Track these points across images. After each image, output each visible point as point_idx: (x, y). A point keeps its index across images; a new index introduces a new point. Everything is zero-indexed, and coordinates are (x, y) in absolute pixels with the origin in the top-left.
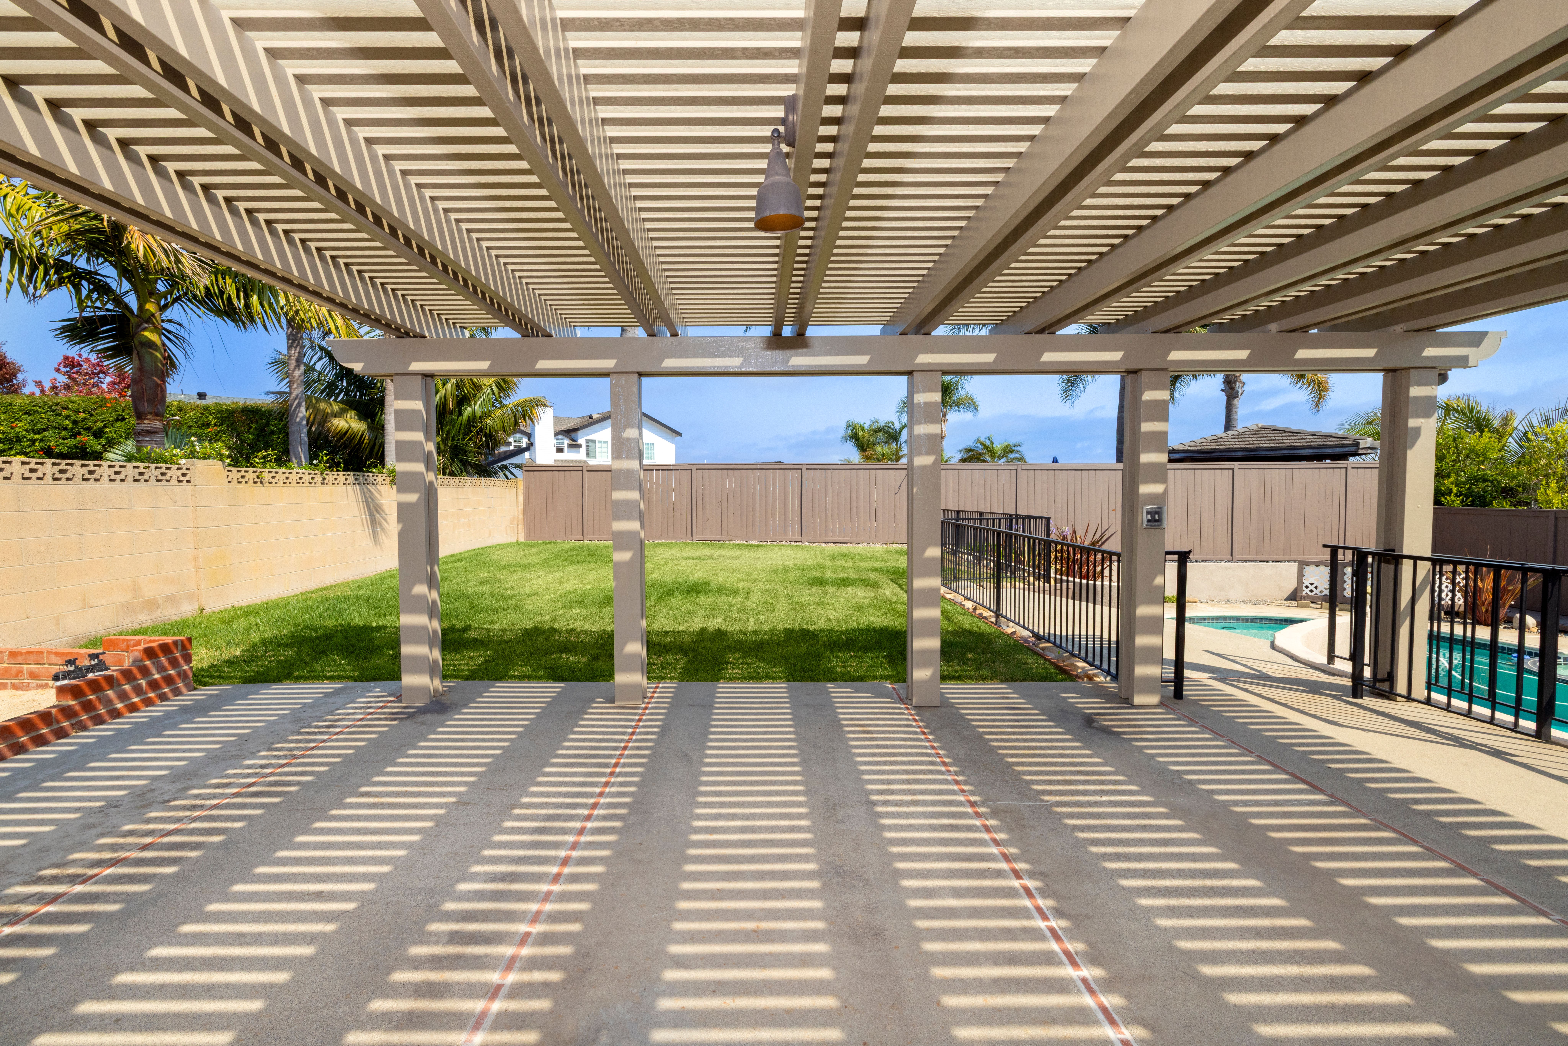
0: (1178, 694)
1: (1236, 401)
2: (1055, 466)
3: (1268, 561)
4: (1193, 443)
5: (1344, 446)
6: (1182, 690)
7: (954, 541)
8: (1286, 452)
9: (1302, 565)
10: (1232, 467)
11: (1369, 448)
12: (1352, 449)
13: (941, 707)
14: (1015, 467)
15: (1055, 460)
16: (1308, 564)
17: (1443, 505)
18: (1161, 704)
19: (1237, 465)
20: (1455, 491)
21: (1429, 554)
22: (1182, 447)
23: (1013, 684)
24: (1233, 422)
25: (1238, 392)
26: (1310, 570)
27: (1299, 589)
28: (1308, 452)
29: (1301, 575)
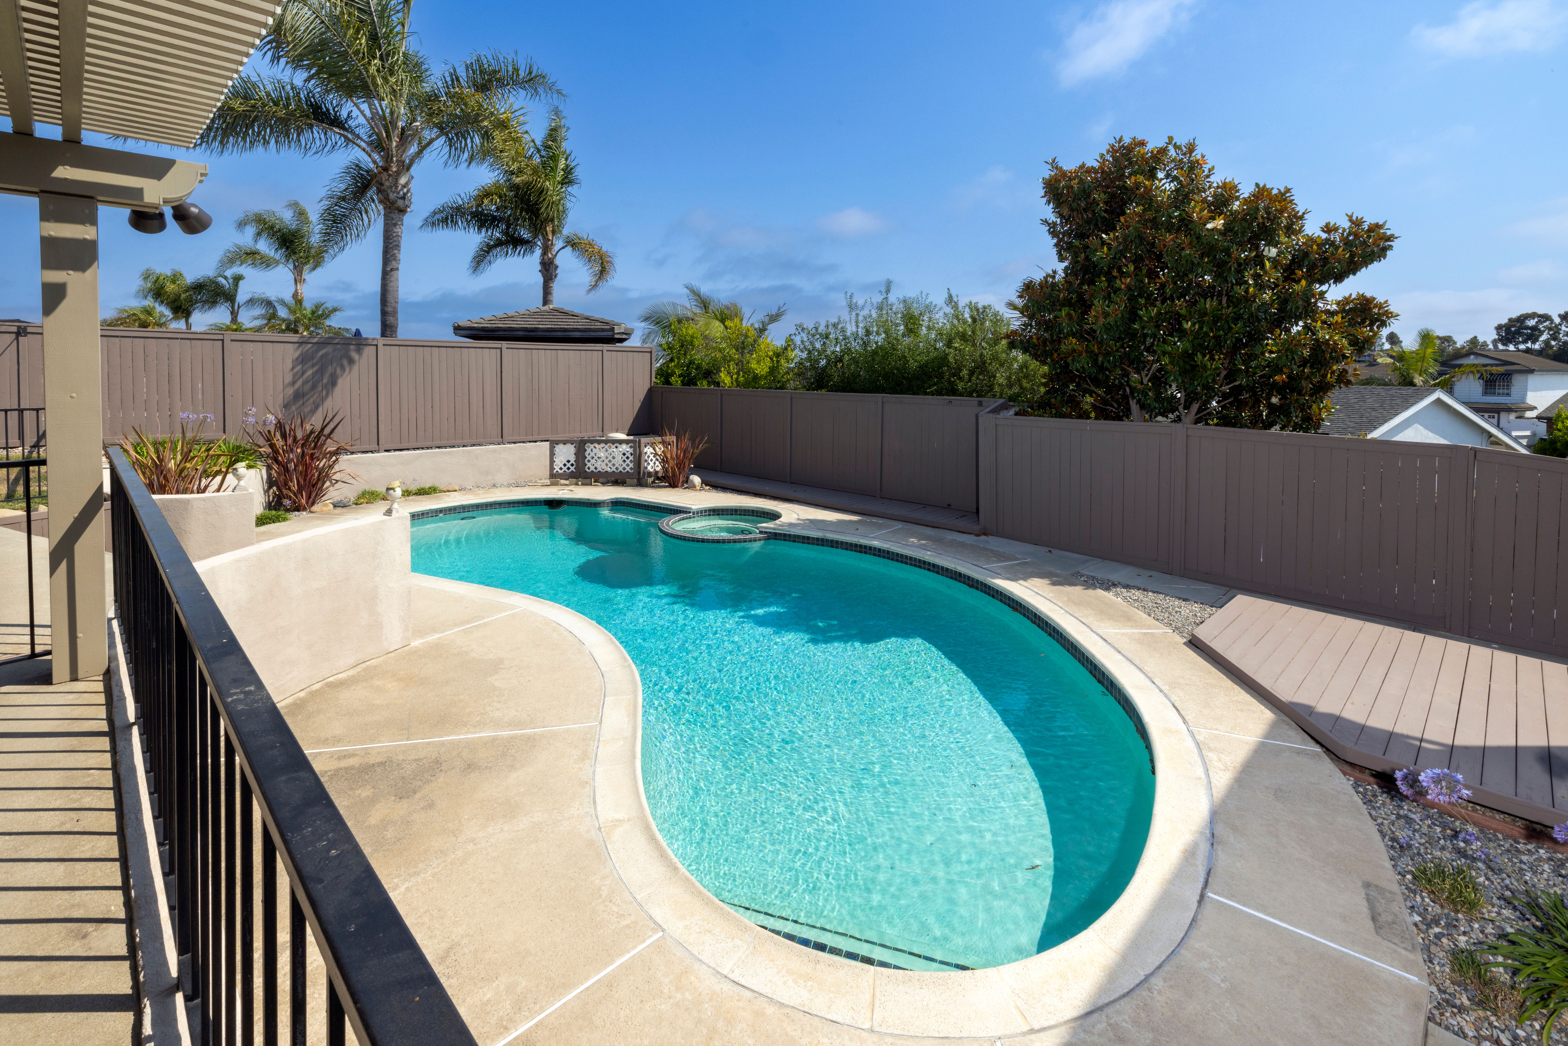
3: (535, 442)
4: (482, 321)
8: (560, 334)
9: (553, 444)
11: (623, 333)
14: (221, 337)
16: (557, 442)
17: (671, 384)
22: (469, 324)
26: (559, 448)
27: (552, 468)
28: (577, 334)
29: (552, 454)
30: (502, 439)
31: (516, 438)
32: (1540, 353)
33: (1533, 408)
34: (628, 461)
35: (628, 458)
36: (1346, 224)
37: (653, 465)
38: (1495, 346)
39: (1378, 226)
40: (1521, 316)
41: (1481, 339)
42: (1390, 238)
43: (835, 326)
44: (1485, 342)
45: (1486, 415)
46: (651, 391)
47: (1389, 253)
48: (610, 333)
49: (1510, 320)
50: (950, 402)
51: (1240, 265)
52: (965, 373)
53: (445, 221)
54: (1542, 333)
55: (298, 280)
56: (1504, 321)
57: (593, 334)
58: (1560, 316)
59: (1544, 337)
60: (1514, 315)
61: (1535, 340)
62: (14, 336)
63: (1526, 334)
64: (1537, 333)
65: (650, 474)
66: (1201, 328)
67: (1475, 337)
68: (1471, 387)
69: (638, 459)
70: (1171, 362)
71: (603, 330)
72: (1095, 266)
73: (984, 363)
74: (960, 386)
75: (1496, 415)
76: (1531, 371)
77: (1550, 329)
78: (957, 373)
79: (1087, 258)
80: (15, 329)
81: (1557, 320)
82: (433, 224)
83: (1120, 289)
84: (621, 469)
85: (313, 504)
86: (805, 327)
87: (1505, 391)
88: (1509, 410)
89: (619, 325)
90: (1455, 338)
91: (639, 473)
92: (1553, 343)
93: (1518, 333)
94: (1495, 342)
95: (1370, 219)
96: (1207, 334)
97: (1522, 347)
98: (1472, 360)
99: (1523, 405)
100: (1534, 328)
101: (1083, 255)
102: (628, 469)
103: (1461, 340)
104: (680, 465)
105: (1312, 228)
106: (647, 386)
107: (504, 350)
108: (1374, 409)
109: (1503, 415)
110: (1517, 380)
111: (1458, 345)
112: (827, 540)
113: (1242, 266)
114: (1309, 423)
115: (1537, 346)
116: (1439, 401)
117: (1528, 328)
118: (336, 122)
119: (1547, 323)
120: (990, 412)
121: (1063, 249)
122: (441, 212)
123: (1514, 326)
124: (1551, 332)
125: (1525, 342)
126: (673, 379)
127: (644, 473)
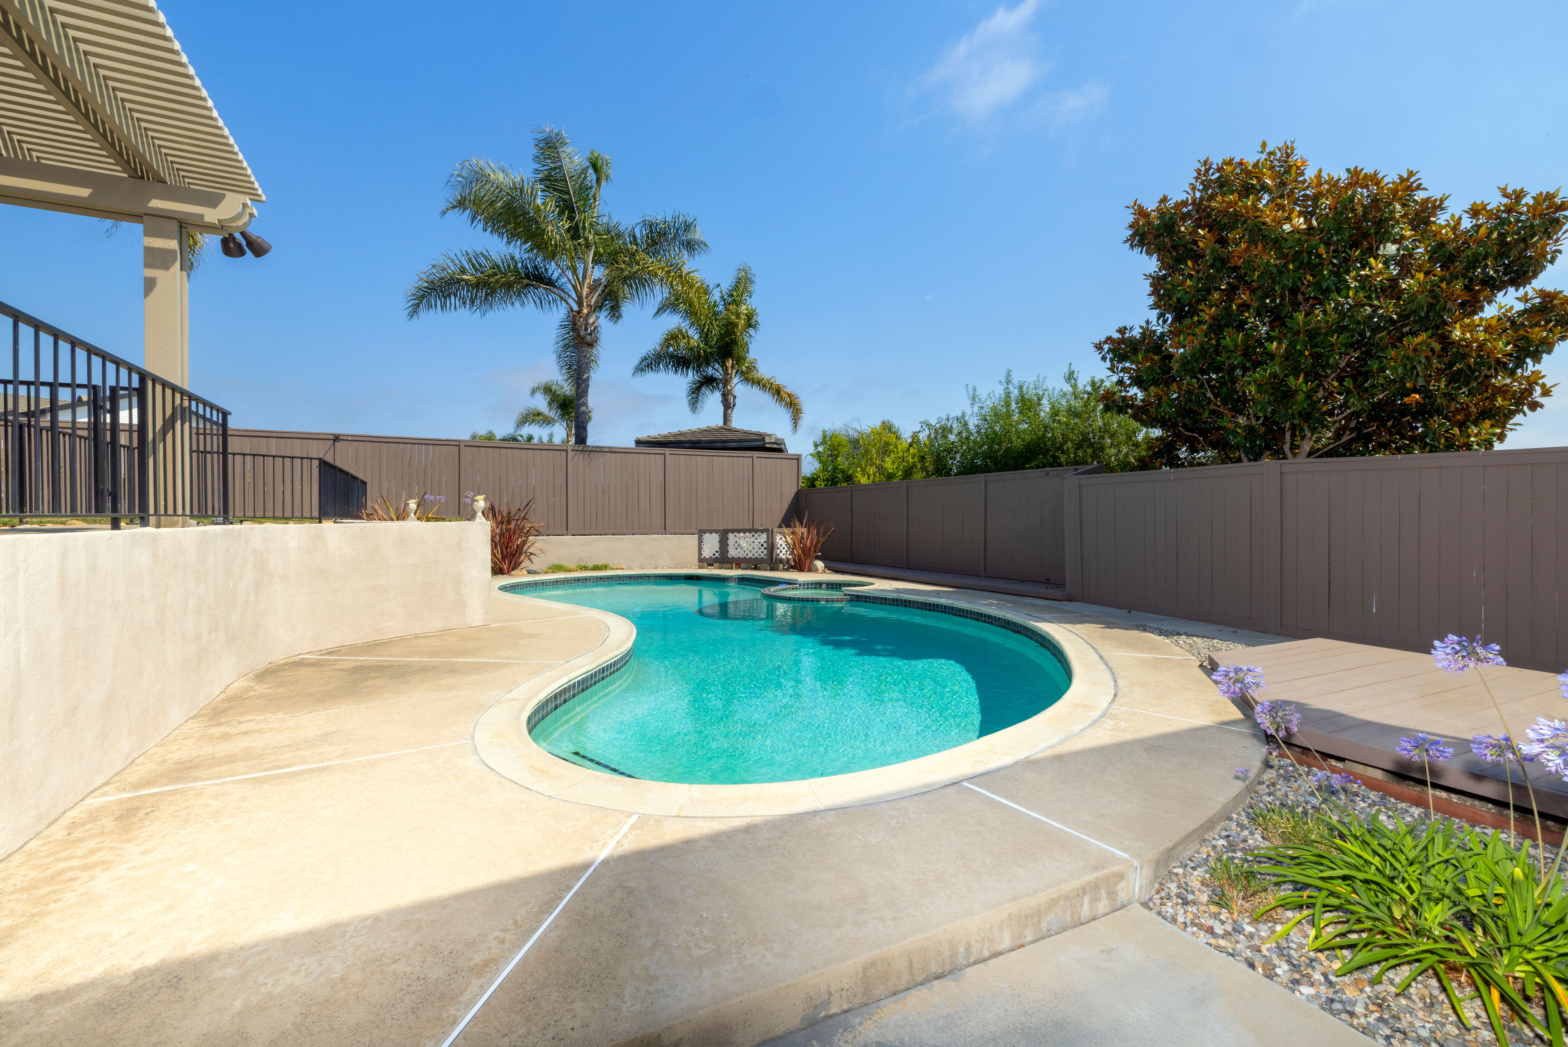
3: (689, 533)
4: (659, 436)
9: (702, 533)
10: (664, 452)
16: (705, 532)
17: (815, 488)
20: (822, 477)
22: (649, 437)
26: (707, 537)
27: (700, 554)
28: (733, 445)
29: (700, 542)
30: (665, 530)
31: (676, 531)
34: (762, 548)
35: (762, 545)
37: (783, 551)
43: (958, 420)
46: (798, 495)
48: (761, 443)
50: (1047, 474)
53: (650, 366)
57: (747, 444)
65: (781, 561)
69: (771, 547)
71: (756, 440)
82: (642, 370)
84: (756, 555)
85: (513, 569)
89: (770, 435)
91: (772, 559)
102: (762, 555)
104: (805, 551)
106: (794, 490)
107: (667, 455)
112: (901, 600)
118: (550, 283)
120: (1076, 474)
122: (646, 359)
126: (817, 483)
127: (776, 559)
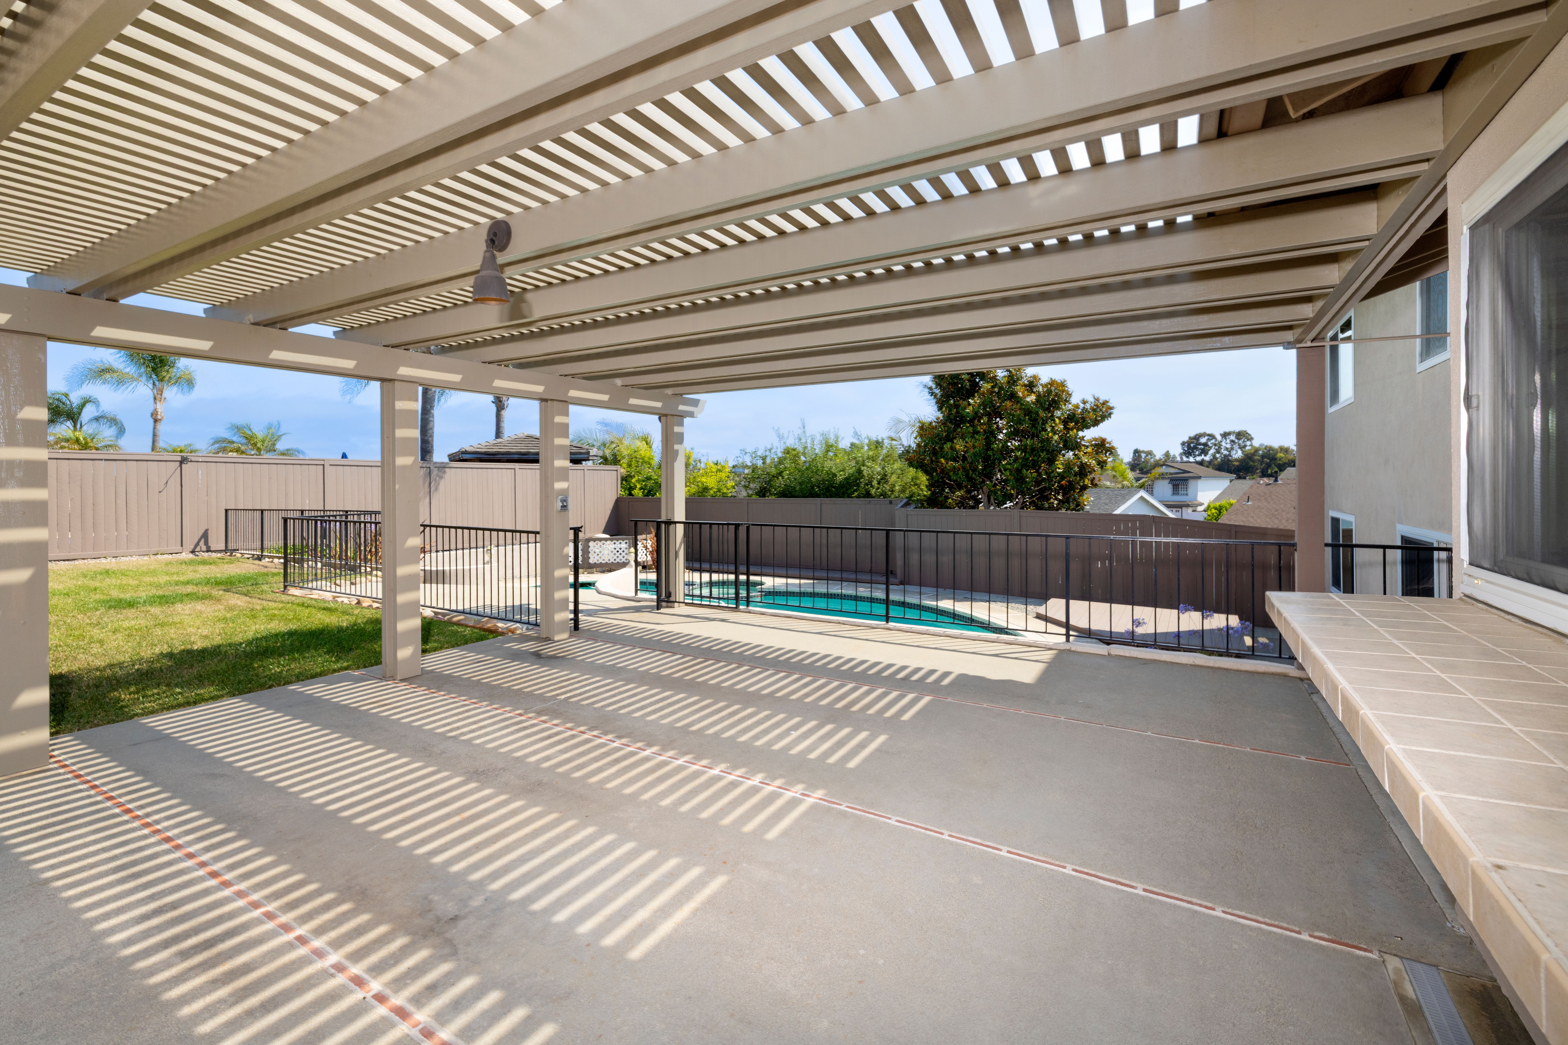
0: (576, 627)
1: (503, 412)
2: (344, 462)
5: (581, 453)
6: (578, 625)
7: (258, 544)
10: (513, 467)
12: (586, 456)
13: (422, 674)
15: (344, 456)
17: (633, 496)
18: (571, 636)
19: (517, 466)
20: (638, 486)
21: (684, 520)
22: (472, 449)
23: (466, 646)
24: (501, 430)
25: (504, 405)
32: (1210, 464)
33: (1201, 504)
36: (1092, 400)
37: (643, 556)
38: (1181, 458)
39: (1107, 402)
40: (1196, 435)
41: (1172, 453)
42: (1112, 408)
43: (770, 450)
44: (1174, 455)
45: (1174, 510)
46: (618, 502)
47: (1112, 416)
49: (1190, 438)
51: (1043, 420)
52: (875, 483)
54: (1210, 448)
55: (157, 398)
56: (1186, 439)
58: (1221, 435)
59: (1212, 451)
60: (1192, 434)
61: (1206, 454)
62: (178, 464)
63: (1201, 449)
64: (1207, 448)
65: (640, 564)
66: (1025, 455)
67: (1168, 452)
68: (1164, 488)
70: (1010, 474)
72: (962, 417)
73: (886, 475)
74: (873, 491)
75: (1180, 510)
76: (1200, 477)
77: (1215, 445)
78: (870, 483)
79: (958, 412)
80: (179, 459)
81: (1219, 438)
83: (979, 432)
86: (747, 451)
87: (1185, 492)
88: (1188, 506)
90: (1155, 452)
92: (1218, 455)
93: (1195, 448)
94: (1181, 454)
95: (1102, 398)
96: (1028, 458)
97: (1199, 459)
98: (1164, 469)
99: (1196, 502)
100: (1205, 445)
101: (955, 410)
103: (1159, 455)
105: (1075, 400)
106: (614, 498)
107: (517, 470)
108: (1106, 504)
109: (1184, 509)
110: (1191, 483)
111: (1157, 458)
113: (1045, 422)
114: (1079, 506)
115: (1207, 458)
116: (1142, 498)
117: (1200, 444)
119: (1213, 441)
120: (902, 507)
121: (941, 404)
123: (1192, 443)
124: (1217, 447)
125: (1200, 455)
